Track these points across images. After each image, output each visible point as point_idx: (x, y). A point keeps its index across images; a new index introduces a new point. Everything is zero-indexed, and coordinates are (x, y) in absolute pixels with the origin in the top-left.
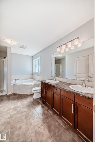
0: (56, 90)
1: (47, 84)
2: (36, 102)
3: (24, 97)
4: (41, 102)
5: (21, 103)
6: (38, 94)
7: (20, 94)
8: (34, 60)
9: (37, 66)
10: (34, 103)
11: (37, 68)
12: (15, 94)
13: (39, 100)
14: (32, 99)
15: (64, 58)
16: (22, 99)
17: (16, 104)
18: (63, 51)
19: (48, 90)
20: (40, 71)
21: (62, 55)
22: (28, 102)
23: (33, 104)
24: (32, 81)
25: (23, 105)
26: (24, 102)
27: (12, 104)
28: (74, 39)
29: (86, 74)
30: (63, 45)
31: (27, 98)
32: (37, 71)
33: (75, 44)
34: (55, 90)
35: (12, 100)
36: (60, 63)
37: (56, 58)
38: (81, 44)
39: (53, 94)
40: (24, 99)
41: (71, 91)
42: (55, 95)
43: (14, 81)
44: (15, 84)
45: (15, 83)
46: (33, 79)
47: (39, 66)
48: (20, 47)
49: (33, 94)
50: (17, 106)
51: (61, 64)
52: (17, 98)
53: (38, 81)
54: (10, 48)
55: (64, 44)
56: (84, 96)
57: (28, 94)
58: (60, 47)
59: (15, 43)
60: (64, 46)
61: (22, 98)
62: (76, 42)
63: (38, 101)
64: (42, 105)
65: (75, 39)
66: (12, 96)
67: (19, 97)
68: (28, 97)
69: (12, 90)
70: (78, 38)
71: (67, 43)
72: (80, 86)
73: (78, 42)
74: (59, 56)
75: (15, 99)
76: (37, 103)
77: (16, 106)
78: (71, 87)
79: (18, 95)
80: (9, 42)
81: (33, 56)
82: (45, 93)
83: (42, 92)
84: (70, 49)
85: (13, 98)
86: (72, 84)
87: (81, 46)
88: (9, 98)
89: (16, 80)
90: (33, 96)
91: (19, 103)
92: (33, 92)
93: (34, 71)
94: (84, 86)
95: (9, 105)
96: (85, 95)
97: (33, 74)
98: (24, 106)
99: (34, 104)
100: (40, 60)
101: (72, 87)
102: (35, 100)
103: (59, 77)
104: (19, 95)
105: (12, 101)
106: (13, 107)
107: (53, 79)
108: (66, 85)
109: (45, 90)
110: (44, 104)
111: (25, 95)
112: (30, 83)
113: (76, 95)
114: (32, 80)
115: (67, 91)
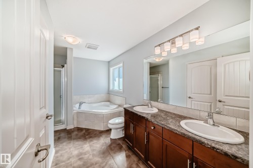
0: (155, 128)
1: (137, 114)
2: (115, 146)
3: (95, 134)
4: (124, 146)
5: (91, 146)
6: (119, 130)
7: (88, 129)
8: (111, 69)
9: (117, 79)
10: (112, 147)
11: (116, 83)
12: (79, 129)
13: (120, 142)
14: (109, 139)
15: (166, 64)
16: (91, 139)
17: (82, 148)
18: (166, 53)
19: (138, 126)
20: (121, 88)
21: (162, 58)
22: (102, 146)
23: (111, 149)
24: (108, 106)
25: (93, 150)
26: (95, 145)
27: (75, 147)
28: (189, 32)
29: (211, 94)
30: (165, 42)
31: (99, 137)
32: (116, 88)
33: (191, 41)
34: (152, 128)
35: (74, 139)
36: (158, 73)
37: (150, 63)
38: (203, 39)
39: (148, 134)
40: (96, 138)
41: (184, 134)
42: (151, 137)
43: (77, 105)
44: (80, 111)
45: (79, 108)
46: (109, 101)
47: (121, 80)
48: (88, 48)
49: (111, 130)
50: (84, 152)
51: (160, 75)
52: (82, 136)
53: (120, 106)
54: (72, 49)
55: (169, 41)
56: (214, 148)
57: (102, 129)
58: (159, 45)
59: (79, 41)
60: (169, 44)
61: (91, 136)
62: (194, 37)
63: (119, 144)
64: (127, 152)
65: (192, 30)
66: (76, 133)
67: (86, 134)
68: (101, 136)
69: (75, 122)
70: (197, 29)
71: (175, 38)
72: (202, 123)
73: (198, 36)
74: (157, 60)
75: (80, 138)
76: (118, 148)
77: (81, 151)
78: (183, 123)
79: (84, 131)
80: (70, 40)
81: (109, 62)
82: (132, 131)
83: (126, 127)
84: (180, 49)
85: (77, 135)
86: (185, 118)
87: (203, 43)
88: (69, 136)
89: (81, 104)
90: (110, 134)
91: (86, 146)
92: (110, 126)
93: (111, 88)
94: (212, 123)
95: (70, 148)
96: (217, 146)
97: (109, 92)
98: (95, 152)
99: (113, 149)
100: (121, 69)
101: (186, 124)
102: (113, 141)
103: (157, 101)
104: (86, 131)
105: (75, 141)
106: (75, 152)
107: (147, 105)
108: (172, 118)
109: (132, 125)
110: (130, 151)
111: (96, 130)
112: (105, 110)
113: (196, 143)
114: (108, 103)
115: (176, 133)
